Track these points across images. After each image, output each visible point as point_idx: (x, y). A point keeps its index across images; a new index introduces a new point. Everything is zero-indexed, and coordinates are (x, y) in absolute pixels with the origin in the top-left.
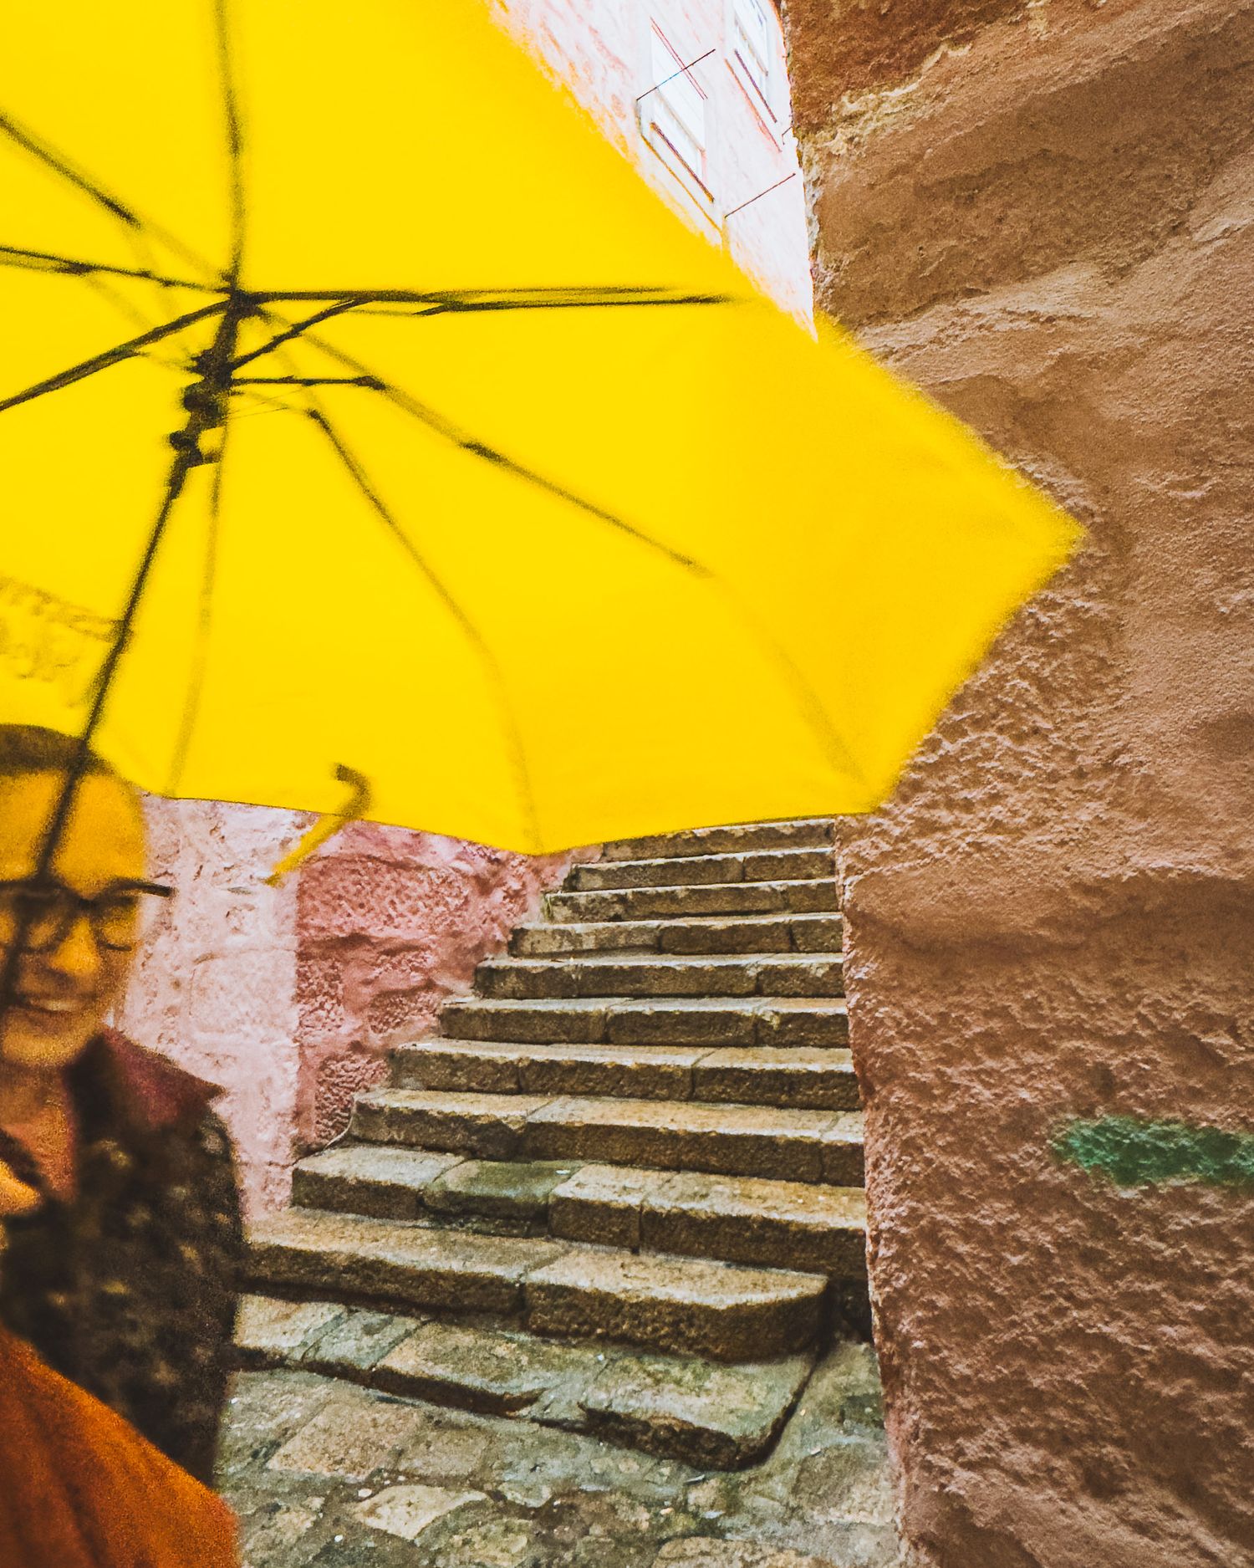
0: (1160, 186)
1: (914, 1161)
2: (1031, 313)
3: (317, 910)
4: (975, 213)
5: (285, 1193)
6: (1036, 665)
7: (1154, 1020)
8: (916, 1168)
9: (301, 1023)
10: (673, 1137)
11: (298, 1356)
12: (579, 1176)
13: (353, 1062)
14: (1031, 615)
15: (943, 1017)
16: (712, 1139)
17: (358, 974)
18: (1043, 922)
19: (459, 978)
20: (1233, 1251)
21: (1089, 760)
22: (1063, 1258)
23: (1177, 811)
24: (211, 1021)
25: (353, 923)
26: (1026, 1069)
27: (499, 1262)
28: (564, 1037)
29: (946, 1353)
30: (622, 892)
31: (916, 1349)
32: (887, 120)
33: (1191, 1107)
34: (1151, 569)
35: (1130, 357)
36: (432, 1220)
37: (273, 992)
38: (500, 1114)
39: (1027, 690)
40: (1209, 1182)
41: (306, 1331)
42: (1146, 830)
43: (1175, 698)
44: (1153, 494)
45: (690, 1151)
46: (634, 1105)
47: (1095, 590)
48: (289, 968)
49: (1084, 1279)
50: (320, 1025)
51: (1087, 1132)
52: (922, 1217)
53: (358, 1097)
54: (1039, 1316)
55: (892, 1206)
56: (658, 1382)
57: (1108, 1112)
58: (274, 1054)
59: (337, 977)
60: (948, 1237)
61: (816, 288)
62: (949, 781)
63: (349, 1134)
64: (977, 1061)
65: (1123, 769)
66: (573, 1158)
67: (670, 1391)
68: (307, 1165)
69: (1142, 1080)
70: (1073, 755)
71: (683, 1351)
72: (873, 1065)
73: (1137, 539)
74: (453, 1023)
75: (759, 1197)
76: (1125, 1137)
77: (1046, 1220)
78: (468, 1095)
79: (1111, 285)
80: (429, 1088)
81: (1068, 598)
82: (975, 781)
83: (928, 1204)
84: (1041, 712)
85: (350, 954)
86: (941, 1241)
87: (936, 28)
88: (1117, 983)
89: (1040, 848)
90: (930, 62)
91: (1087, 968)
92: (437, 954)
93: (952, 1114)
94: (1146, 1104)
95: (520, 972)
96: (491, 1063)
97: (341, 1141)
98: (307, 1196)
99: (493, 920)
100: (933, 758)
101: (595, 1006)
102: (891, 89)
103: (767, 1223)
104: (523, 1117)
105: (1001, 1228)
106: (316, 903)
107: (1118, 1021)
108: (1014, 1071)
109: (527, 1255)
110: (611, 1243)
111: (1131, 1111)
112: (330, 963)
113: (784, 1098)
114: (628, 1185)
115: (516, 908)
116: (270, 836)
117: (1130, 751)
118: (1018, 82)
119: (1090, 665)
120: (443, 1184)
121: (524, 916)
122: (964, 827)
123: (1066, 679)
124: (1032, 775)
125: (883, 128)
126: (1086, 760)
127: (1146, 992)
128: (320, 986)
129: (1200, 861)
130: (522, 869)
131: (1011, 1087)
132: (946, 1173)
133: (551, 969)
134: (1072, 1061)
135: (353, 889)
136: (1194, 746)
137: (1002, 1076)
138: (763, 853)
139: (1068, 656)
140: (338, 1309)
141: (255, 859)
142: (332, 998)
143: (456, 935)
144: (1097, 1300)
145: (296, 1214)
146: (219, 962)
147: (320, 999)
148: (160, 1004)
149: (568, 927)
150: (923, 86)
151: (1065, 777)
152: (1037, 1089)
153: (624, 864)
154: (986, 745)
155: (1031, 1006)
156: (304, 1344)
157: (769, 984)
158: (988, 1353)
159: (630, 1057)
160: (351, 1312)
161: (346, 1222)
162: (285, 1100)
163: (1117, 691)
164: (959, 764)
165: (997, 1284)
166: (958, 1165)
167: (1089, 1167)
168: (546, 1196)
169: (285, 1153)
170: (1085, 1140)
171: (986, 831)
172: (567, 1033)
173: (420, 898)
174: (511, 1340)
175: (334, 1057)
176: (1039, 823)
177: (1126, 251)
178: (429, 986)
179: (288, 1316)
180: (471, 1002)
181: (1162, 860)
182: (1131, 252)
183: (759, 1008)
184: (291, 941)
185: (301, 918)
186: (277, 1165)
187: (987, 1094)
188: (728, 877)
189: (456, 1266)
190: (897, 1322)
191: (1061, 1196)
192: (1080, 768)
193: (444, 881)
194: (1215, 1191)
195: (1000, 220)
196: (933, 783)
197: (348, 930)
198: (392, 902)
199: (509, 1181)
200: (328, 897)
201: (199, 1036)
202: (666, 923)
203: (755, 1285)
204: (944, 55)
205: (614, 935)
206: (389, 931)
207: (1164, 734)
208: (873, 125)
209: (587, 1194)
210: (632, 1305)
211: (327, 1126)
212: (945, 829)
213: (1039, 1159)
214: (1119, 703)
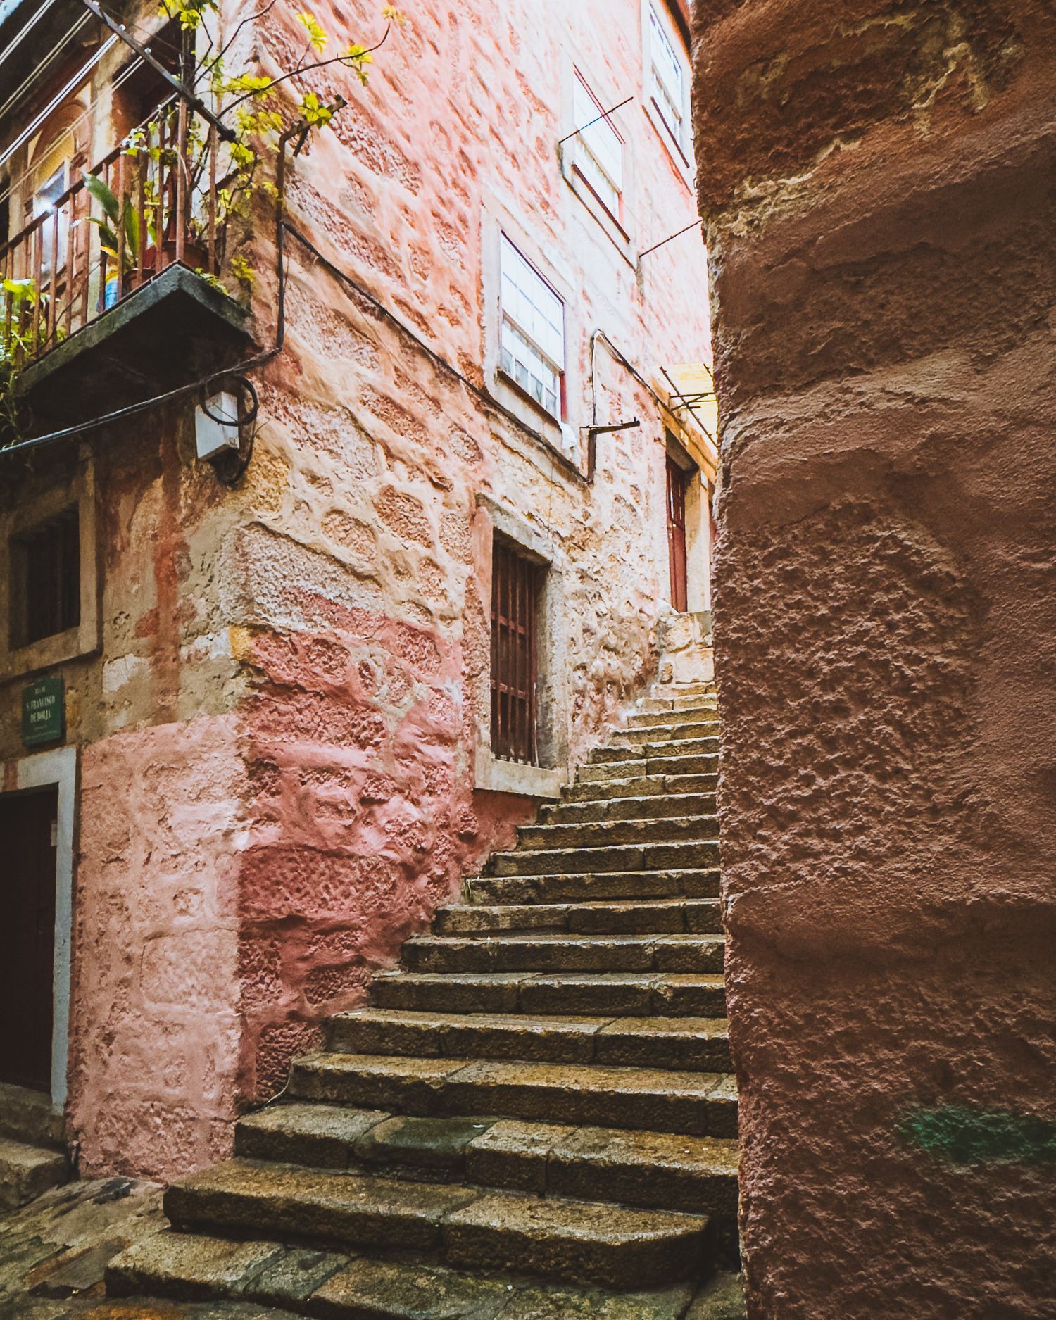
0: (1025, 283)
1: (781, 1141)
2: (907, 394)
3: (258, 894)
4: (860, 297)
5: (227, 1146)
6: (900, 713)
7: (990, 1025)
8: (782, 1146)
9: (243, 995)
10: (576, 1095)
11: (240, 1288)
12: (493, 1130)
13: (291, 1029)
14: (898, 668)
15: (809, 1018)
16: (610, 1098)
17: (295, 952)
18: (896, 939)
19: (388, 955)
20: (1047, 1220)
21: (943, 798)
22: (904, 1223)
23: (1015, 846)
24: (160, 992)
25: (290, 907)
26: (878, 1064)
27: (420, 1206)
28: (481, 1007)
29: (803, 1302)
30: (535, 878)
31: (779, 1298)
32: (784, 207)
33: (1017, 1099)
34: (1002, 631)
35: (991, 441)
36: (360, 1169)
37: (218, 967)
38: (423, 1075)
39: (891, 735)
40: (1029, 1163)
41: (247, 1267)
42: (987, 860)
43: (1019, 747)
44: (1007, 564)
45: (591, 1108)
46: (543, 1068)
47: (954, 647)
48: (232, 948)
49: (921, 1241)
50: (260, 997)
51: (929, 1118)
52: (786, 1187)
53: (294, 1060)
54: (882, 1272)
55: (761, 1177)
56: (559, 1308)
57: (947, 1101)
58: (219, 1023)
59: (276, 954)
60: (809, 1204)
61: (716, 359)
62: (820, 813)
63: (287, 1093)
64: (837, 1056)
65: (973, 808)
66: (488, 1114)
67: (570, 1316)
68: (247, 1121)
69: (976, 1075)
70: (928, 794)
71: (583, 1282)
72: (748, 1057)
73: (992, 604)
74: (381, 995)
75: (651, 1148)
76: (962, 1122)
77: (891, 1191)
78: (394, 1059)
79: (978, 372)
80: (359, 1053)
81: (930, 654)
82: (843, 813)
83: (792, 1176)
84: (902, 754)
85: (288, 934)
86: (803, 1208)
87: (832, 121)
88: (958, 993)
89: (897, 874)
90: (825, 154)
91: (934, 979)
92: (367, 933)
93: (814, 1101)
94: (978, 1095)
95: (443, 949)
96: (415, 1030)
97: (279, 1098)
98: (248, 1148)
99: (418, 902)
100: (807, 792)
101: (510, 980)
102: (789, 177)
103: (658, 1171)
104: (443, 1078)
105: (852, 1198)
106: (257, 888)
107: (959, 1025)
108: (868, 1065)
109: (446, 1199)
110: (521, 1188)
111: (965, 1102)
112: (269, 941)
113: (675, 1062)
114: (536, 1137)
115: (439, 892)
116: (215, 828)
117: (978, 791)
118: (902, 178)
119: (947, 714)
120: (372, 1137)
121: (446, 899)
122: (833, 854)
123: (926, 726)
124: (893, 810)
125: (780, 213)
126: (940, 798)
127: (984, 1000)
128: (261, 962)
129: (1034, 890)
130: (445, 857)
131: (866, 1079)
132: (808, 1151)
133: (471, 946)
134: (918, 1058)
135: (290, 875)
136: (1032, 789)
137: (858, 1069)
138: (662, 844)
139: (927, 706)
140: (276, 1248)
141: (200, 848)
142: (271, 972)
143: (383, 916)
144: (933, 1259)
145: (239, 1163)
146: (168, 941)
147: (261, 973)
148: (113, 976)
149: (486, 909)
150: (817, 176)
151: (920, 813)
152: (887, 1081)
153: (537, 853)
154: (853, 782)
155: (885, 1010)
156: (245, 1278)
157: (664, 962)
158: (839, 1302)
159: (539, 1026)
160: (288, 1250)
161: (284, 1171)
162: (228, 1063)
163: (969, 738)
164: (830, 799)
165: (848, 1244)
166: (817, 1144)
167: (929, 1148)
168: (464, 1147)
169: (227, 1111)
170: (927, 1124)
171: (852, 858)
172: (484, 1004)
173: (351, 883)
174: (431, 1274)
175: (274, 1026)
176: (896, 852)
177: (992, 342)
178: (360, 961)
179: (231, 1254)
180: (397, 975)
181: (1001, 888)
182: (998, 343)
183: (655, 982)
184: (233, 922)
185: (242, 902)
186: (222, 1120)
187: (845, 1084)
188: (630, 865)
189: (382, 1209)
190: (763, 1275)
191: (904, 1173)
192: (935, 805)
193: (374, 868)
194: (1034, 1170)
195: (882, 306)
196: (808, 815)
197: (285, 911)
198: (326, 887)
199: (430, 1134)
200: (267, 882)
201: (149, 1005)
202: (574, 906)
203: (646, 1223)
204: (837, 148)
205: (527, 916)
206: (324, 913)
207: (1007, 777)
208: (770, 210)
209: (499, 1146)
210: (538, 1242)
211: (266, 1085)
212: (816, 855)
213: (887, 1140)
214: (969, 749)
